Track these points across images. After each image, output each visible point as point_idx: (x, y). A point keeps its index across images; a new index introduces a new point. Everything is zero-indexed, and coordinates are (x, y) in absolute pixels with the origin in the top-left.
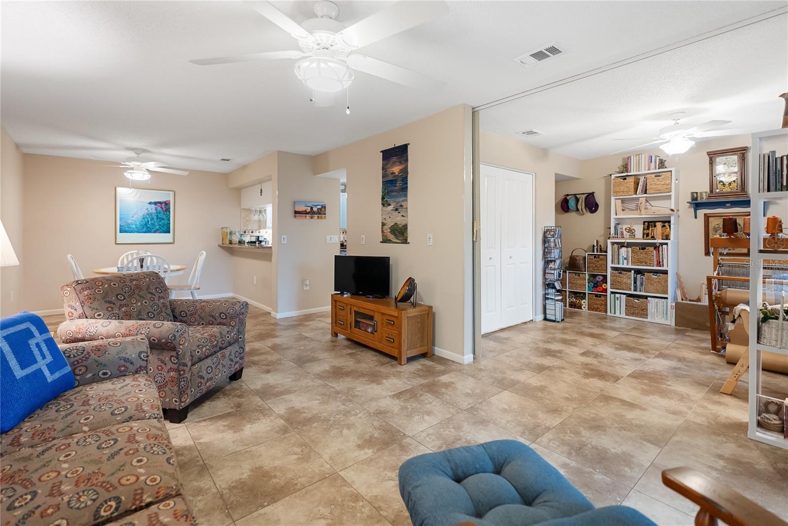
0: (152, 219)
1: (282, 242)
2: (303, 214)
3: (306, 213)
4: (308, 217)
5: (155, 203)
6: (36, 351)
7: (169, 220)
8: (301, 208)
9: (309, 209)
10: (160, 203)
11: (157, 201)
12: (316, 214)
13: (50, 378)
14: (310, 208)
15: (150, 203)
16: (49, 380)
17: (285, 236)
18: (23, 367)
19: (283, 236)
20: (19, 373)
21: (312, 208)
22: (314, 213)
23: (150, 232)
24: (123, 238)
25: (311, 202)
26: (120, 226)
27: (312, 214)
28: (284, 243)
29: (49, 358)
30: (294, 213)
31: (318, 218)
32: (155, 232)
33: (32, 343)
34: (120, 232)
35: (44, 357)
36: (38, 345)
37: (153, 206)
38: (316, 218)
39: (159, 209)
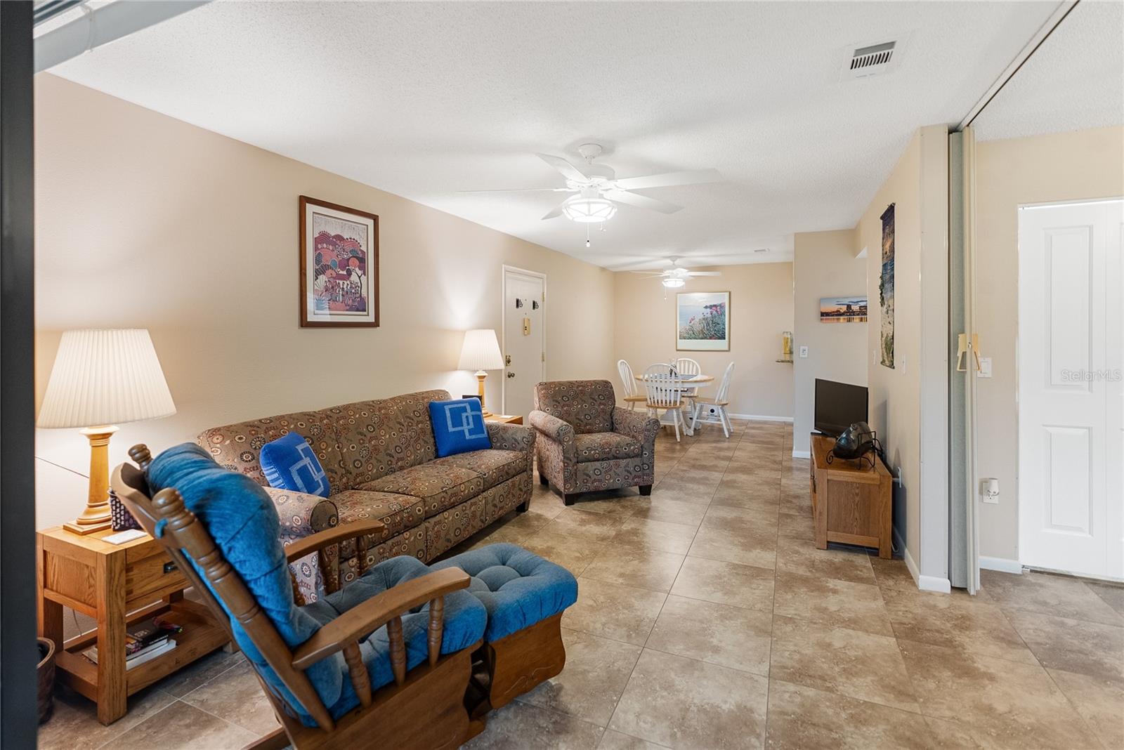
0: (708, 325)
1: (801, 356)
2: (833, 316)
3: (838, 314)
4: (842, 321)
5: (711, 307)
6: (464, 420)
7: (724, 325)
8: (832, 307)
9: (844, 308)
10: (715, 306)
11: (712, 304)
12: (858, 315)
13: (468, 436)
14: (846, 306)
15: (706, 307)
16: (467, 438)
17: (806, 348)
18: (453, 427)
19: (802, 348)
20: (451, 429)
21: (849, 307)
22: (853, 313)
23: (705, 338)
24: (684, 344)
25: (847, 298)
26: (680, 332)
27: (850, 315)
28: (803, 356)
29: (472, 426)
30: (820, 314)
31: (861, 320)
32: (711, 338)
33: (464, 415)
34: (680, 339)
35: (468, 424)
36: (467, 417)
37: (709, 310)
38: (858, 320)
39: (714, 312)
